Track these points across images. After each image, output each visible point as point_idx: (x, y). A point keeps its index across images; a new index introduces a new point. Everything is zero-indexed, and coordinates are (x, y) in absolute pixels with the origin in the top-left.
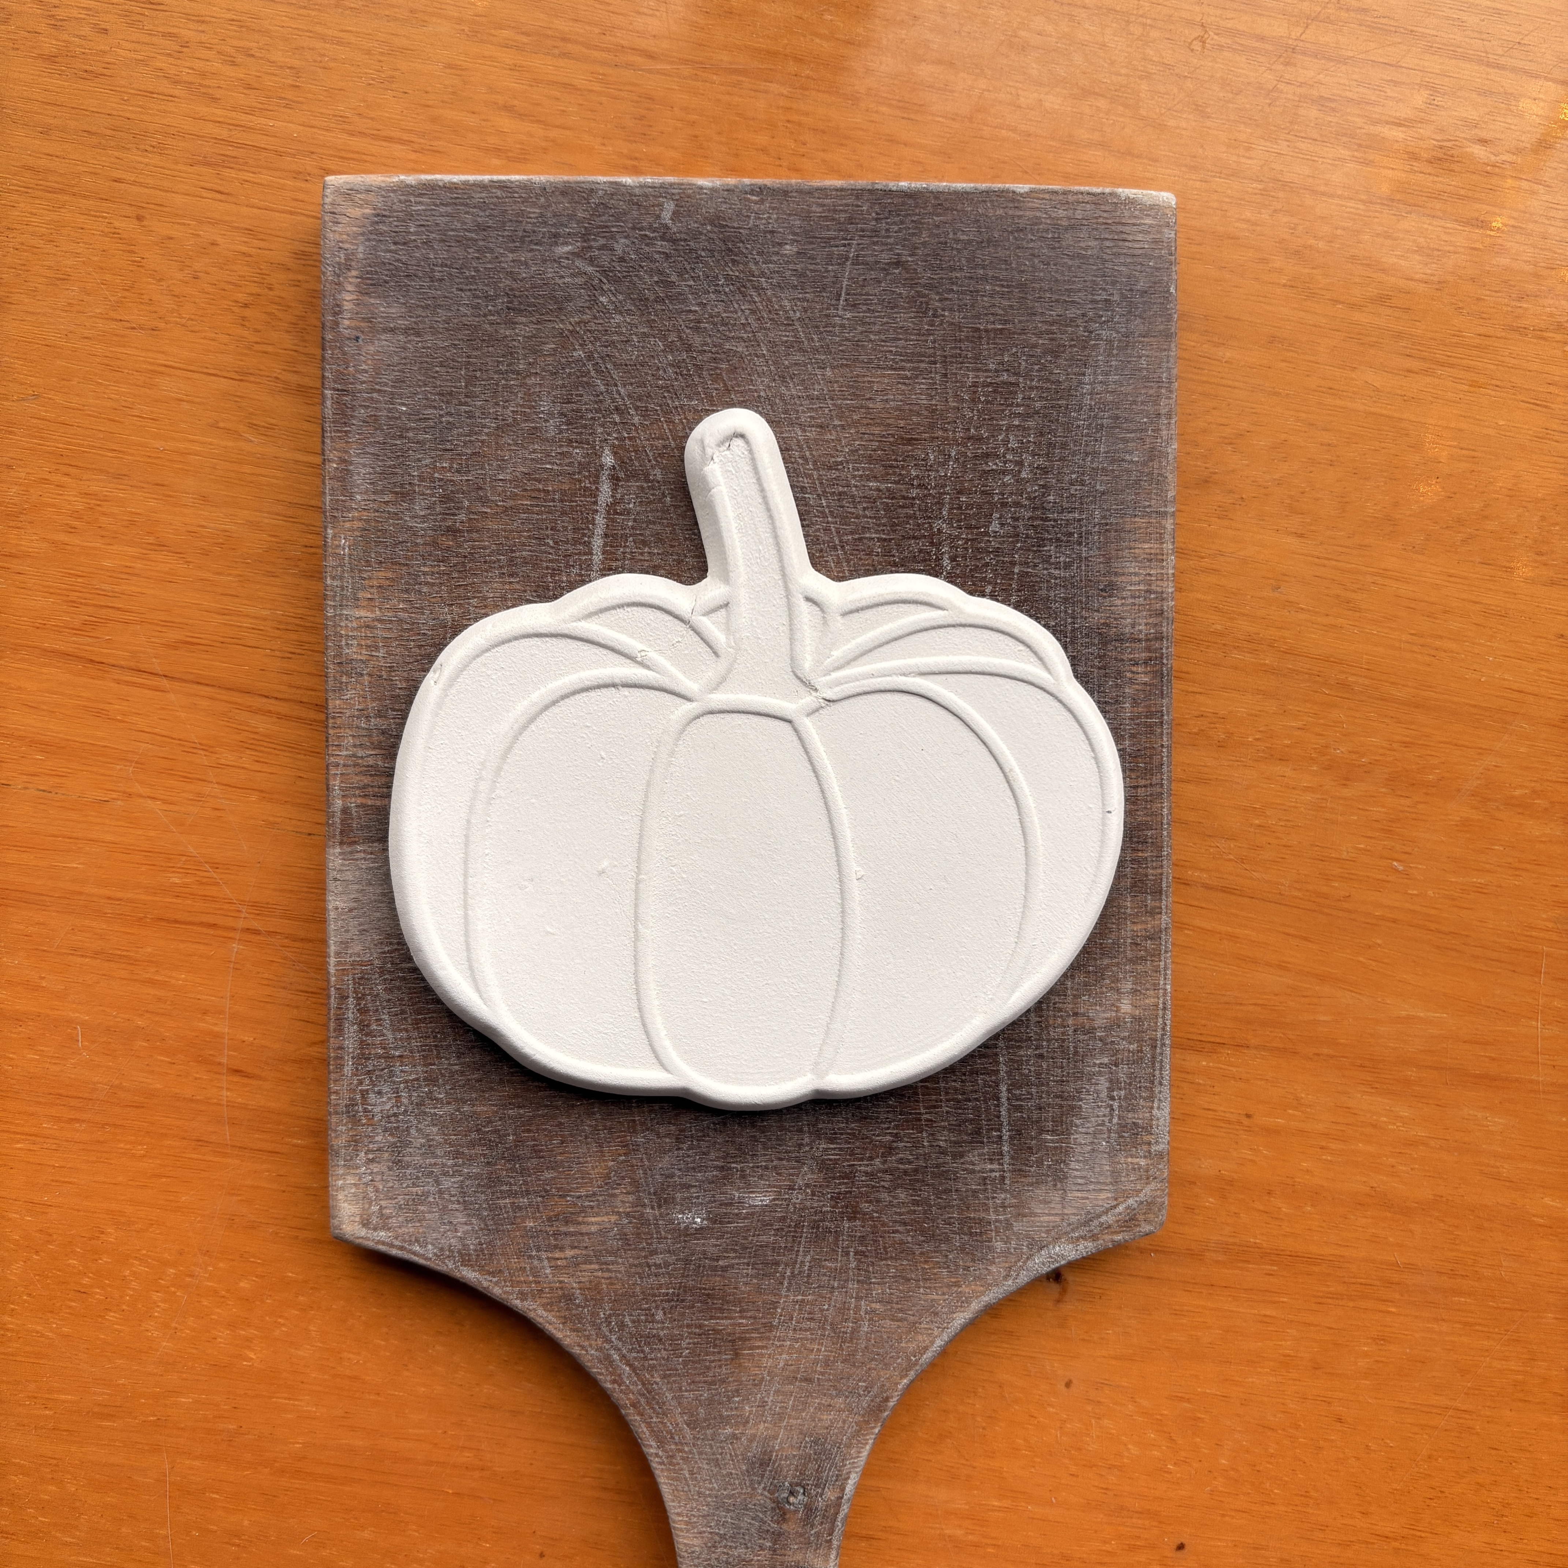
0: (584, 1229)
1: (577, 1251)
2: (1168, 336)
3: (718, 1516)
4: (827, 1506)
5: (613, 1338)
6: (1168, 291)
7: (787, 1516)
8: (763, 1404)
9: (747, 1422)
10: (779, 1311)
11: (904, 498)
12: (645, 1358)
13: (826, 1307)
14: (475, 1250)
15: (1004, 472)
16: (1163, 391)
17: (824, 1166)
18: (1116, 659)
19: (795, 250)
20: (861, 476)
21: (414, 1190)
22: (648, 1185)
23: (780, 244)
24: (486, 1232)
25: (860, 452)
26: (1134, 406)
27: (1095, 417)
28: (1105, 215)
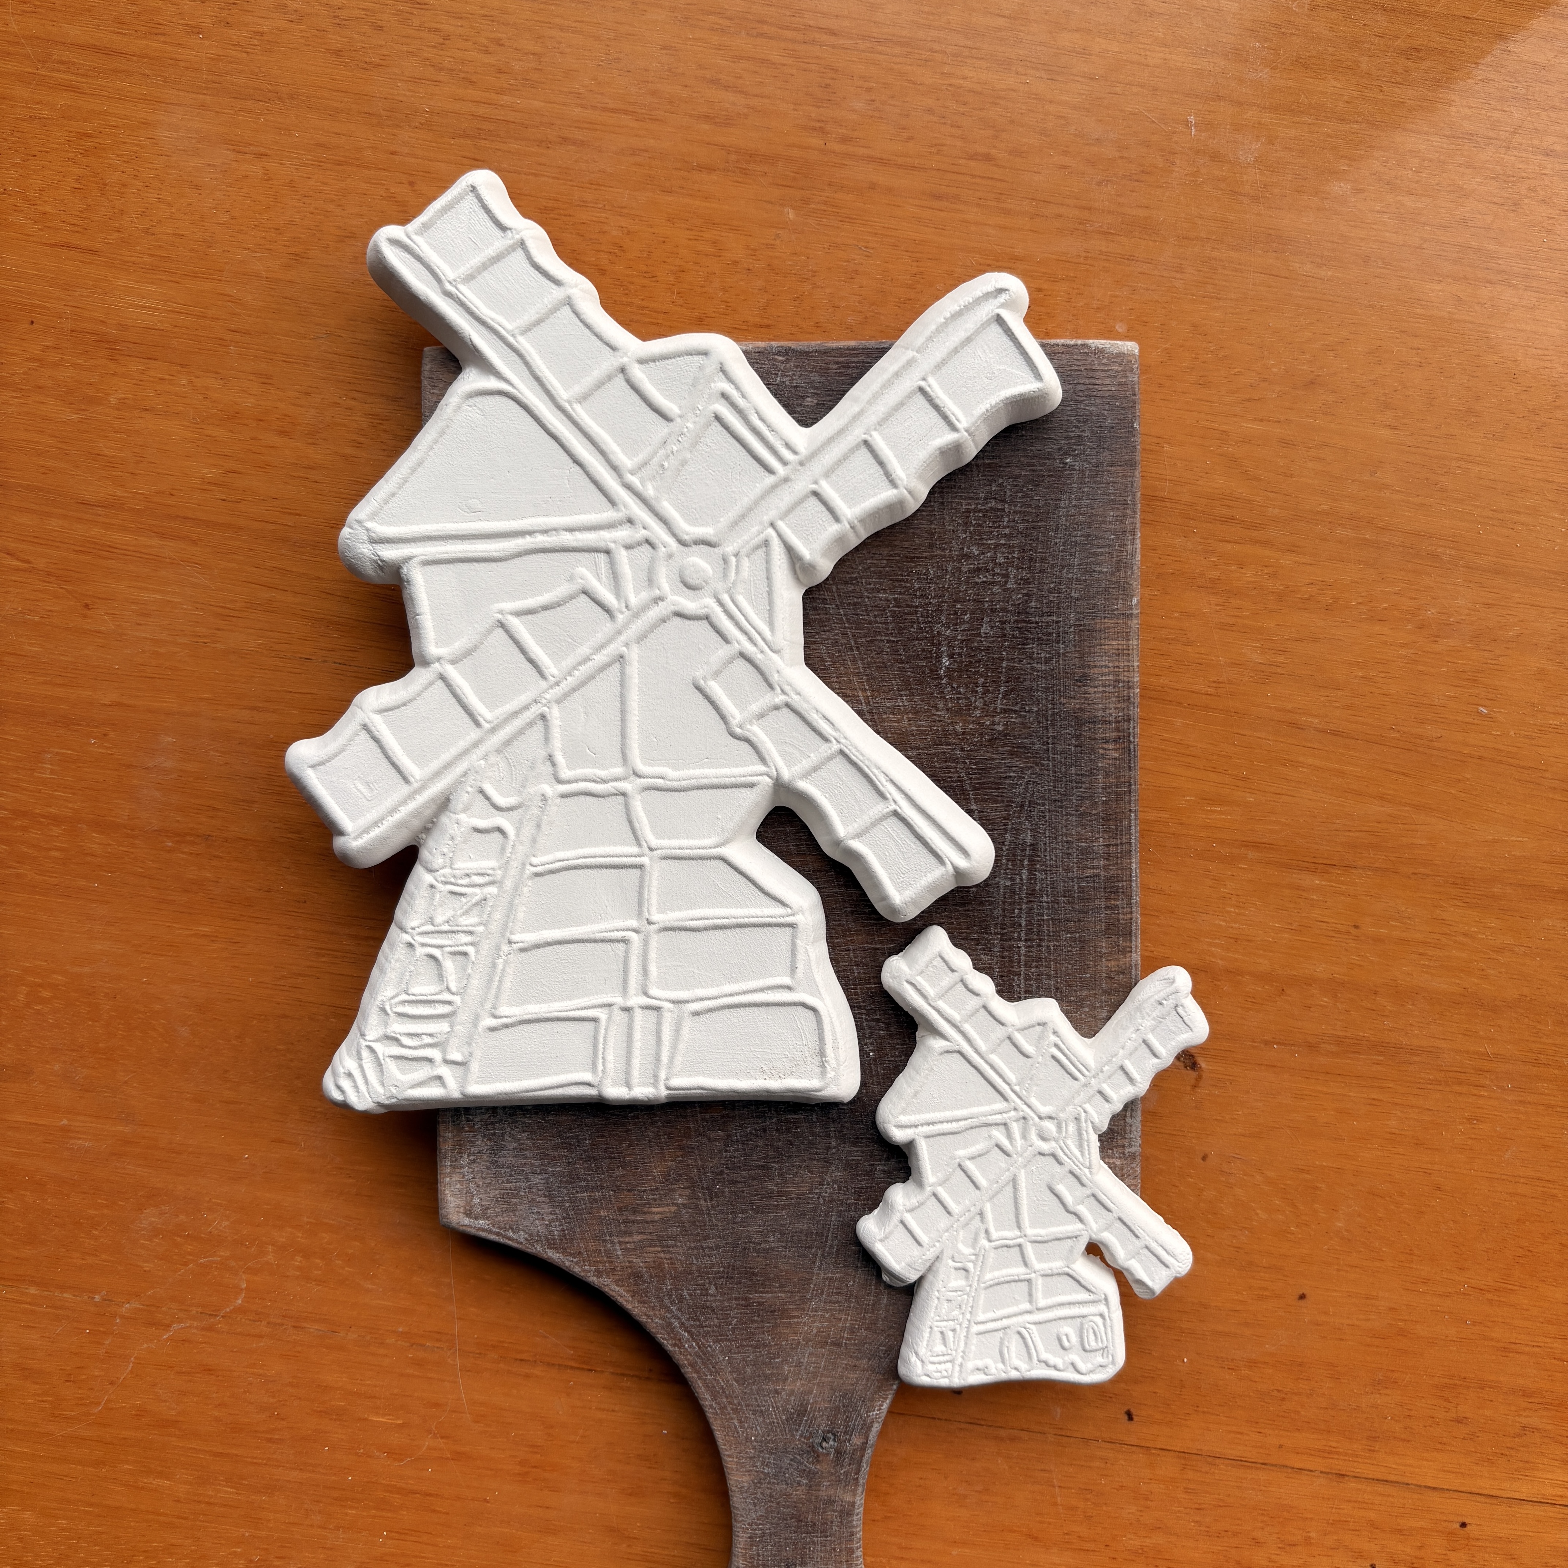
0: (649, 1217)
1: (645, 1237)
2: (1132, 464)
3: (763, 1457)
4: (854, 1450)
5: (674, 1308)
6: (1132, 427)
7: (821, 1459)
8: (799, 1364)
9: (786, 1379)
10: (812, 1286)
11: (908, 606)
12: (701, 1326)
13: (851, 1283)
14: (559, 1236)
15: (993, 583)
16: (1128, 512)
17: (848, 1166)
18: (1090, 738)
19: (816, 401)
20: (873, 589)
21: (508, 1185)
22: (701, 1181)
23: (803, 397)
24: (568, 1220)
25: (872, 569)
26: (1103, 526)
27: (1070, 535)
28: (1078, 363)
